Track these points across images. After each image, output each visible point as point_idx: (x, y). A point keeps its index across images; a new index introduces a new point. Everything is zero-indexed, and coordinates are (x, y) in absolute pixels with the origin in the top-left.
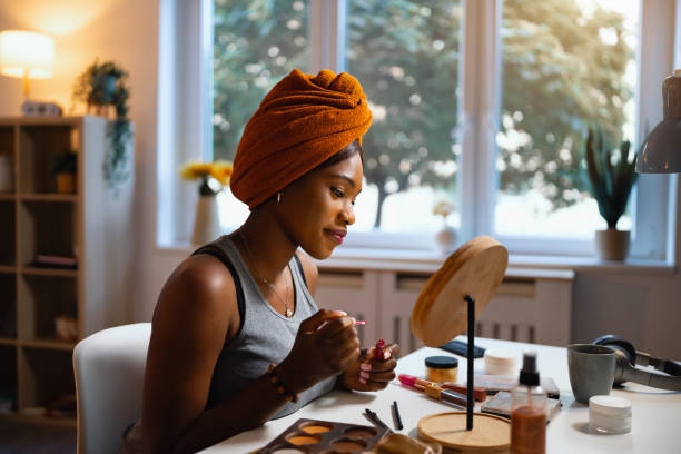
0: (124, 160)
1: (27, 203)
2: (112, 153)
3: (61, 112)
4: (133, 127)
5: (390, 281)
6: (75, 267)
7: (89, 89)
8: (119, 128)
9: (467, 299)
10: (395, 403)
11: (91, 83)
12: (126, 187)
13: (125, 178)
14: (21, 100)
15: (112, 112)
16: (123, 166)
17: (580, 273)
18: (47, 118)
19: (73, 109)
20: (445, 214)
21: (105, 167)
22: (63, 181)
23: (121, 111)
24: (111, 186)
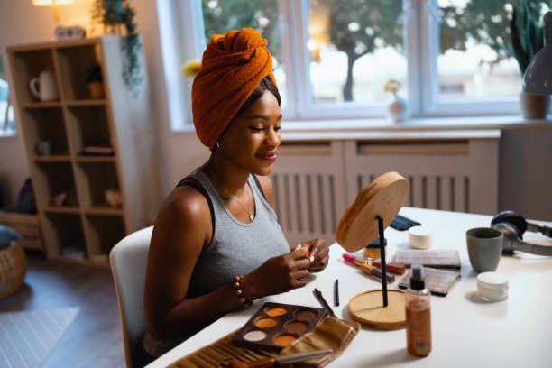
0: (138, 67)
1: (72, 109)
2: (127, 62)
3: (84, 34)
4: (141, 39)
5: (352, 148)
6: (112, 154)
7: (103, 12)
8: (130, 41)
9: (378, 218)
10: (337, 281)
11: (104, 7)
12: (142, 88)
13: (141, 81)
14: (53, 27)
15: (123, 30)
16: (138, 73)
17: (506, 131)
18: (75, 39)
19: (93, 30)
20: (394, 90)
21: (124, 74)
22: (94, 88)
23: (130, 28)
24: (131, 89)
